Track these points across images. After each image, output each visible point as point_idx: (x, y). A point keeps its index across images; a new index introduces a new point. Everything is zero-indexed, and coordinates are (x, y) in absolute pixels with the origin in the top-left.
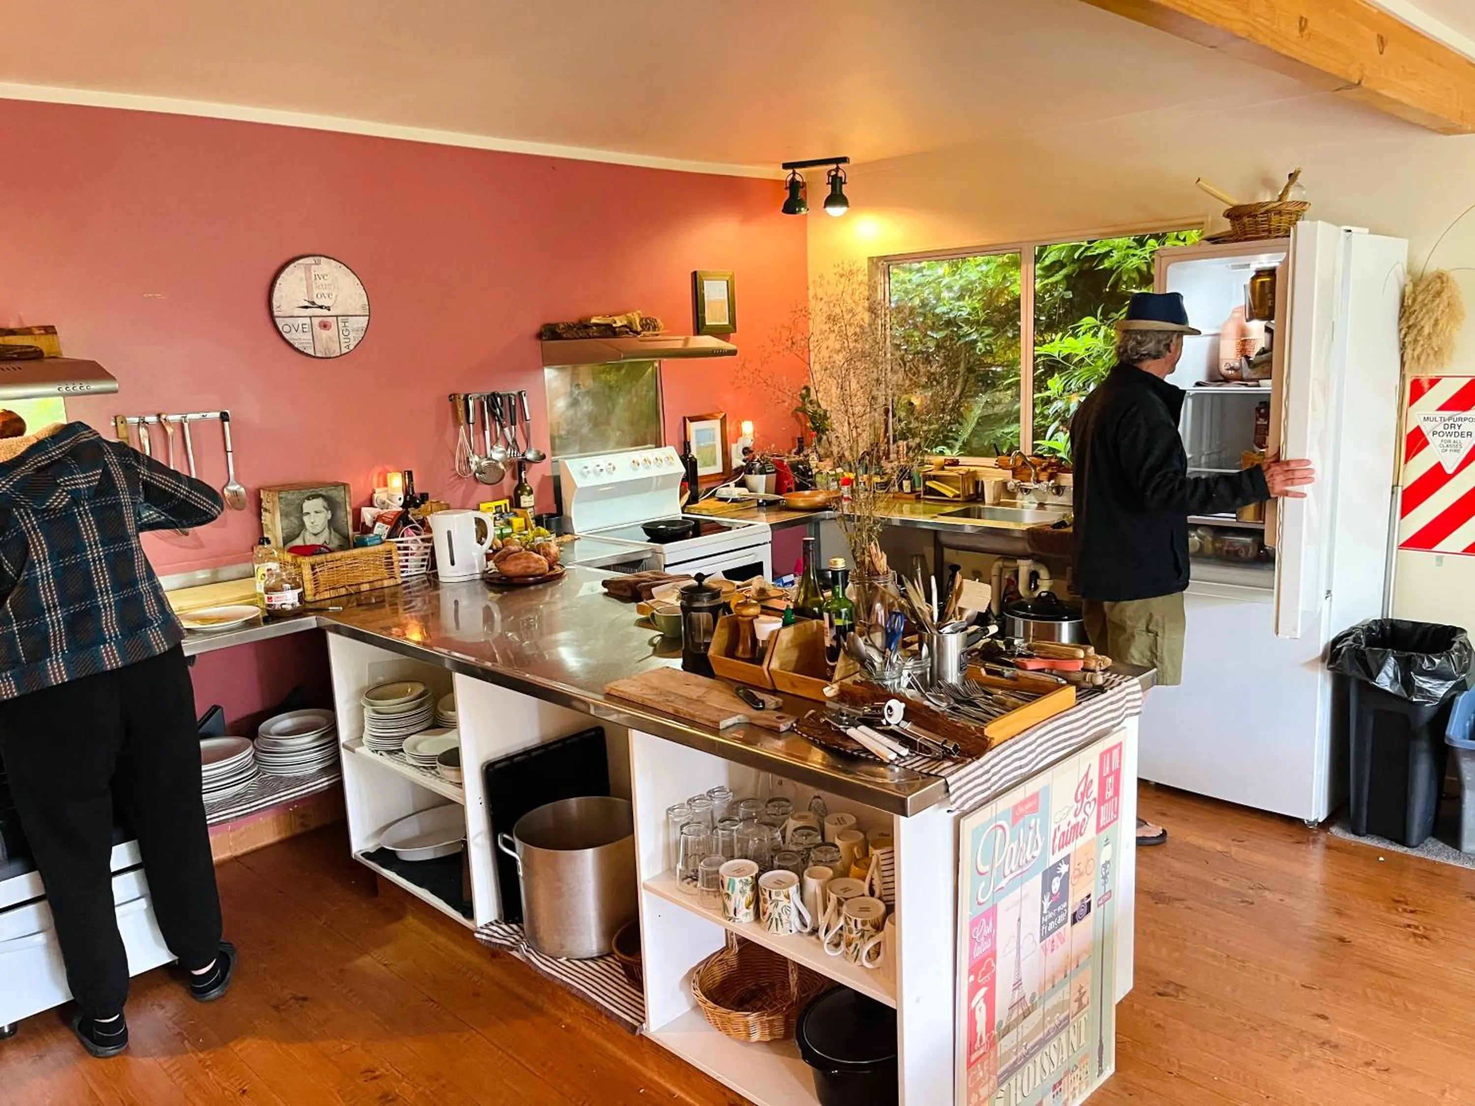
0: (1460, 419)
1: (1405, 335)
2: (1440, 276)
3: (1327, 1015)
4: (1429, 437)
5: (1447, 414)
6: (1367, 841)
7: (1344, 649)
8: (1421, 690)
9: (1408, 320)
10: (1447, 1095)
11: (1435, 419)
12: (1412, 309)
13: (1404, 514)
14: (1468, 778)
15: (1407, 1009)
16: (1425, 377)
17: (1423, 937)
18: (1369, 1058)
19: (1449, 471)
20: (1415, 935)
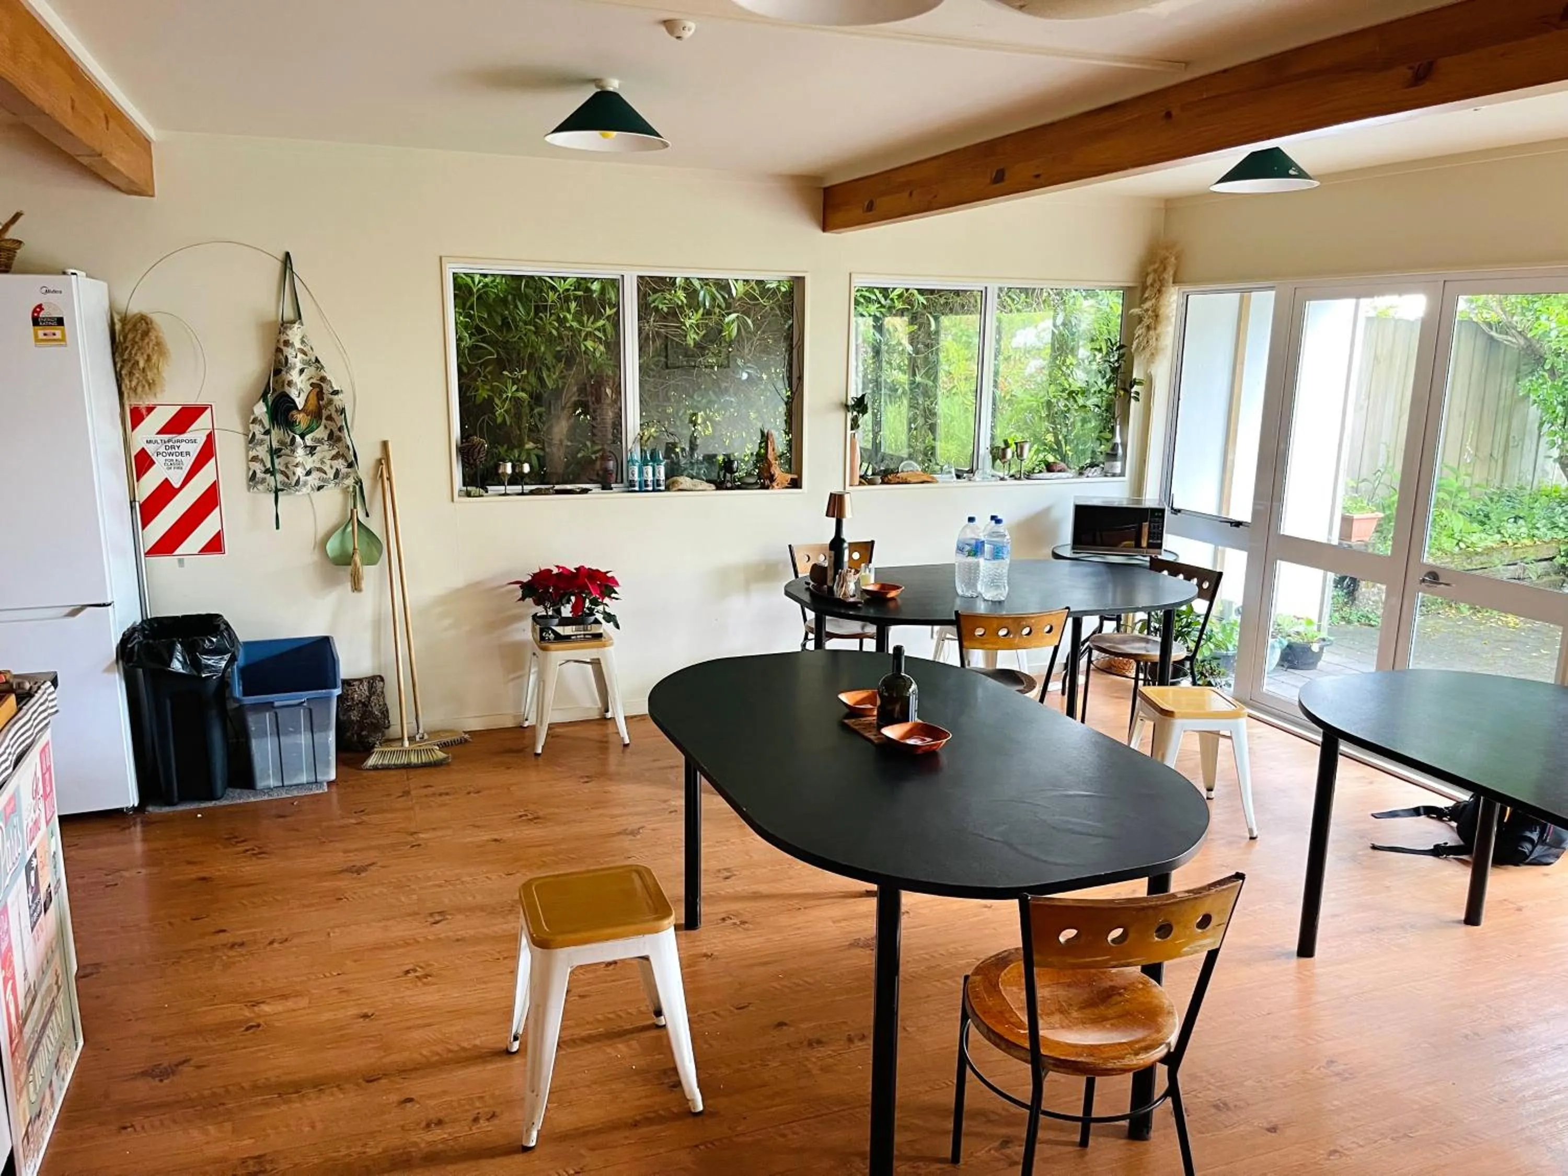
0: (178, 441)
1: (122, 367)
2: (143, 318)
3: (224, 928)
4: (154, 458)
5: (166, 437)
6: (180, 808)
7: (136, 647)
8: (208, 666)
9: (122, 355)
10: (332, 935)
11: (156, 441)
12: (124, 346)
13: (144, 526)
14: (253, 729)
15: (277, 900)
16: (143, 403)
17: (260, 853)
18: (271, 938)
19: (177, 485)
20: (254, 854)
